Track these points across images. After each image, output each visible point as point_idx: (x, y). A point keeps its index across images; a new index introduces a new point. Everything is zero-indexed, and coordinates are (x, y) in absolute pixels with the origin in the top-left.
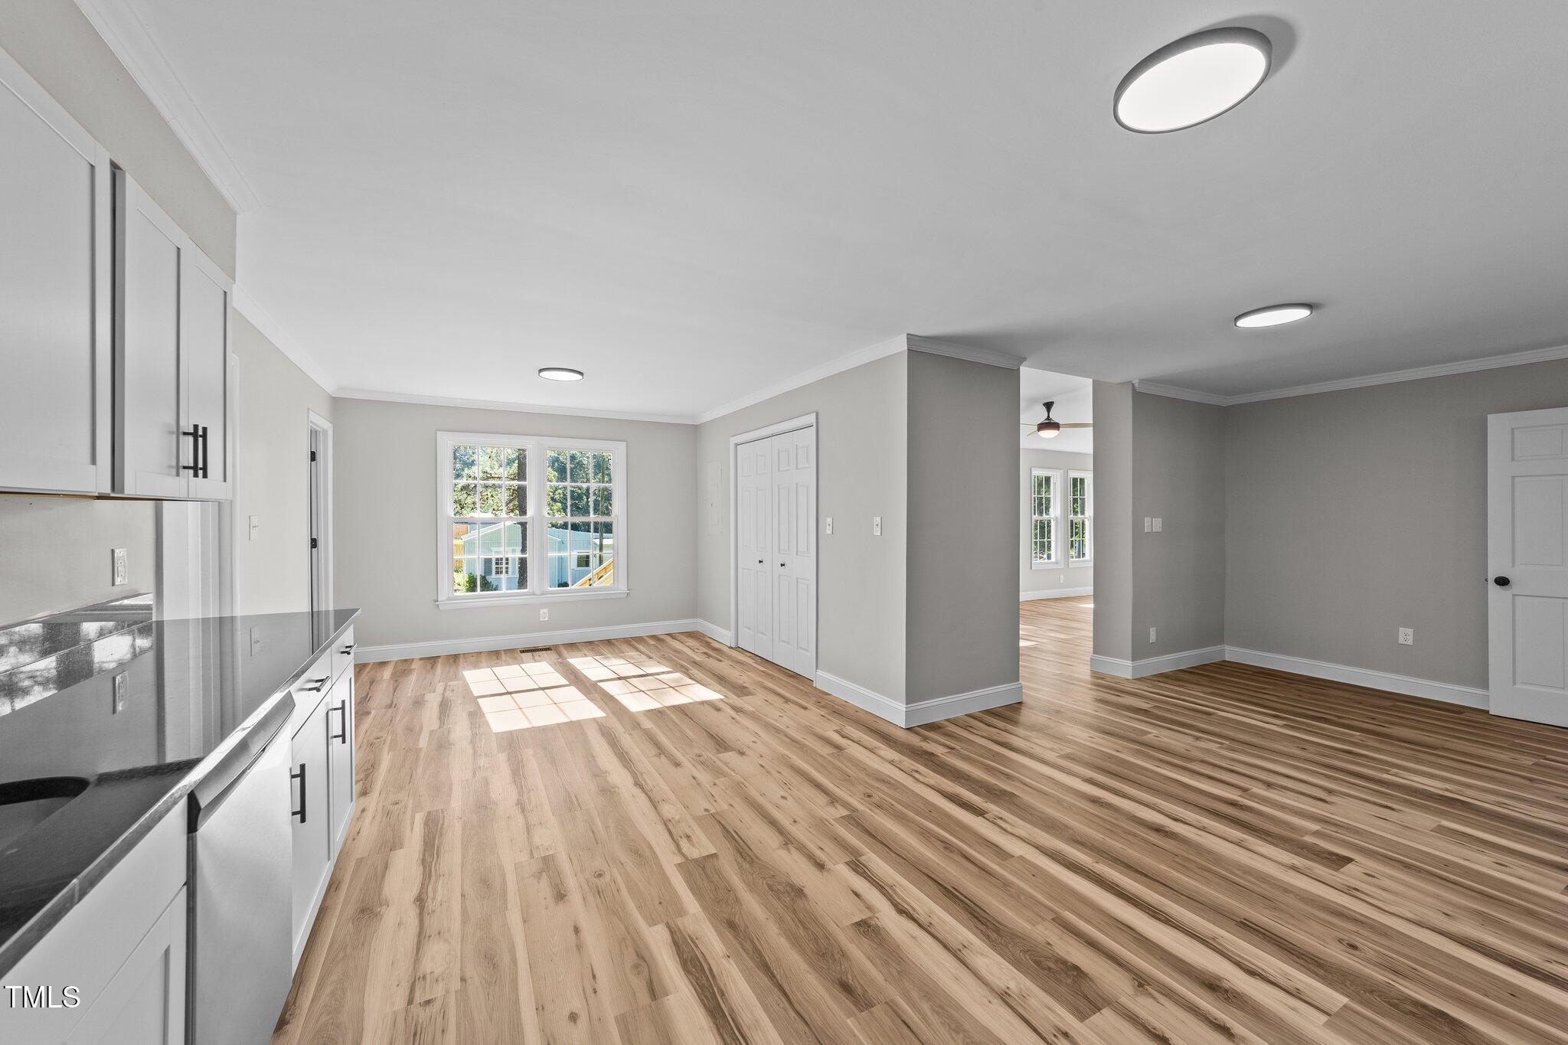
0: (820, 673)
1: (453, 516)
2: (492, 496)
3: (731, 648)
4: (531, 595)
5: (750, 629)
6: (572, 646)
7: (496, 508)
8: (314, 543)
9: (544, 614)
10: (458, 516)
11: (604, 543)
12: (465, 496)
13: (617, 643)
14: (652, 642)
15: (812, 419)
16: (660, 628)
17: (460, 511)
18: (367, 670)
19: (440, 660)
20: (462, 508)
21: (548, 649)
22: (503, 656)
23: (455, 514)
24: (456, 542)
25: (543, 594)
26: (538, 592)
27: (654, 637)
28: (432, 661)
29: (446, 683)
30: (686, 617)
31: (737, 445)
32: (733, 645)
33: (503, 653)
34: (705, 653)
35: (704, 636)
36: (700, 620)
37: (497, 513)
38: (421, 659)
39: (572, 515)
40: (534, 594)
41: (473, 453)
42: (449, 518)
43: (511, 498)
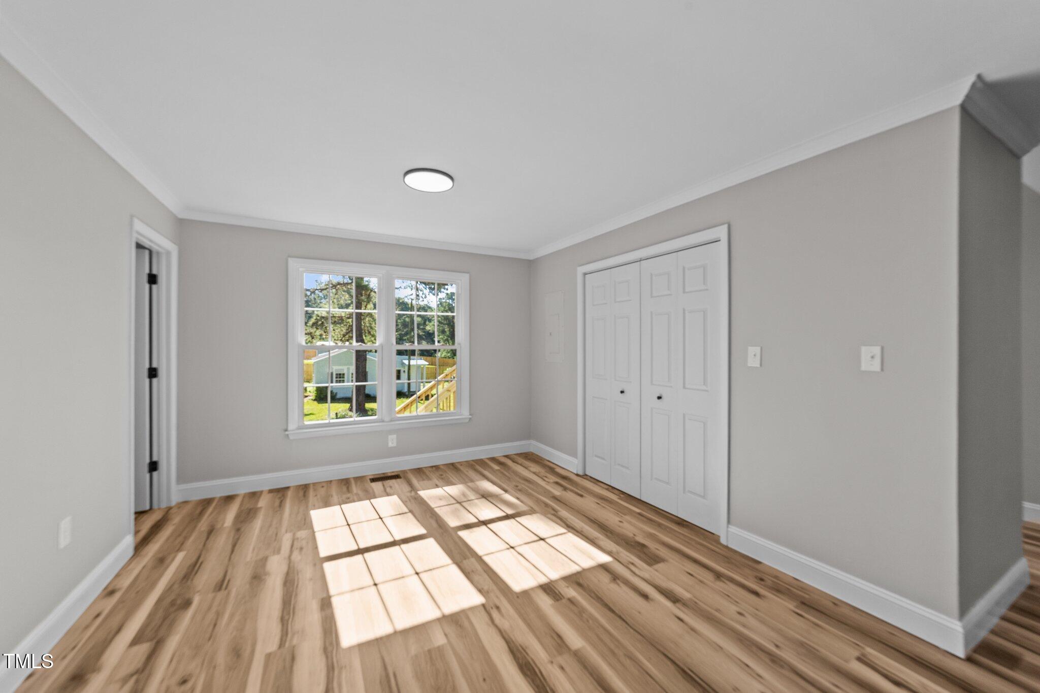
0: (733, 529)
1: (304, 343)
2: (334, 330)
3: (577, 475)
4: (380, 422)
5: (603, 459)
6: (419, 471)
7: (336, 339)
8: (153, 373)
9: (392, 441)
10: (309, 344)
11: (411, 364)
12: (315, 329)
13: (461, 468)
14: (496, 467)
15: (721, 232)
16: (498, 450)
17: (311, 341)
18: (210, 509)
19: (290, 494)
20: (313, 338)
21: (396, 477)
22: (354, 488)
23: (307, 343)
24: (306, 362)
25: (391, 421)
26: (387, 419)
27: (493, 459)
28: (280, 492)
29: (294, 534)
30: (521, 439)
31: (585, 274)
32: (581, 473)
33: (353, 482)
34: (557, 483)
35: (542, 459)
36: (533, 442)
37: (337, 342)
38: (271, 491)
39: (419, 343)
40: (383, 421)
41: (320, 303)
42: (300, 346)
43: (347, 331)
